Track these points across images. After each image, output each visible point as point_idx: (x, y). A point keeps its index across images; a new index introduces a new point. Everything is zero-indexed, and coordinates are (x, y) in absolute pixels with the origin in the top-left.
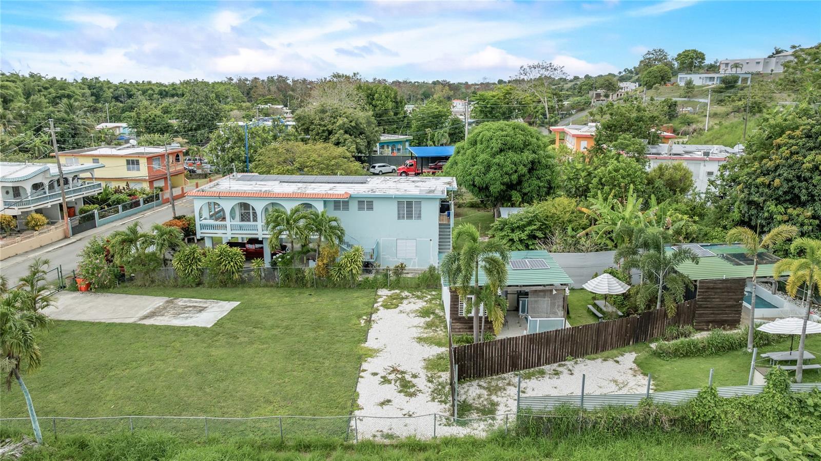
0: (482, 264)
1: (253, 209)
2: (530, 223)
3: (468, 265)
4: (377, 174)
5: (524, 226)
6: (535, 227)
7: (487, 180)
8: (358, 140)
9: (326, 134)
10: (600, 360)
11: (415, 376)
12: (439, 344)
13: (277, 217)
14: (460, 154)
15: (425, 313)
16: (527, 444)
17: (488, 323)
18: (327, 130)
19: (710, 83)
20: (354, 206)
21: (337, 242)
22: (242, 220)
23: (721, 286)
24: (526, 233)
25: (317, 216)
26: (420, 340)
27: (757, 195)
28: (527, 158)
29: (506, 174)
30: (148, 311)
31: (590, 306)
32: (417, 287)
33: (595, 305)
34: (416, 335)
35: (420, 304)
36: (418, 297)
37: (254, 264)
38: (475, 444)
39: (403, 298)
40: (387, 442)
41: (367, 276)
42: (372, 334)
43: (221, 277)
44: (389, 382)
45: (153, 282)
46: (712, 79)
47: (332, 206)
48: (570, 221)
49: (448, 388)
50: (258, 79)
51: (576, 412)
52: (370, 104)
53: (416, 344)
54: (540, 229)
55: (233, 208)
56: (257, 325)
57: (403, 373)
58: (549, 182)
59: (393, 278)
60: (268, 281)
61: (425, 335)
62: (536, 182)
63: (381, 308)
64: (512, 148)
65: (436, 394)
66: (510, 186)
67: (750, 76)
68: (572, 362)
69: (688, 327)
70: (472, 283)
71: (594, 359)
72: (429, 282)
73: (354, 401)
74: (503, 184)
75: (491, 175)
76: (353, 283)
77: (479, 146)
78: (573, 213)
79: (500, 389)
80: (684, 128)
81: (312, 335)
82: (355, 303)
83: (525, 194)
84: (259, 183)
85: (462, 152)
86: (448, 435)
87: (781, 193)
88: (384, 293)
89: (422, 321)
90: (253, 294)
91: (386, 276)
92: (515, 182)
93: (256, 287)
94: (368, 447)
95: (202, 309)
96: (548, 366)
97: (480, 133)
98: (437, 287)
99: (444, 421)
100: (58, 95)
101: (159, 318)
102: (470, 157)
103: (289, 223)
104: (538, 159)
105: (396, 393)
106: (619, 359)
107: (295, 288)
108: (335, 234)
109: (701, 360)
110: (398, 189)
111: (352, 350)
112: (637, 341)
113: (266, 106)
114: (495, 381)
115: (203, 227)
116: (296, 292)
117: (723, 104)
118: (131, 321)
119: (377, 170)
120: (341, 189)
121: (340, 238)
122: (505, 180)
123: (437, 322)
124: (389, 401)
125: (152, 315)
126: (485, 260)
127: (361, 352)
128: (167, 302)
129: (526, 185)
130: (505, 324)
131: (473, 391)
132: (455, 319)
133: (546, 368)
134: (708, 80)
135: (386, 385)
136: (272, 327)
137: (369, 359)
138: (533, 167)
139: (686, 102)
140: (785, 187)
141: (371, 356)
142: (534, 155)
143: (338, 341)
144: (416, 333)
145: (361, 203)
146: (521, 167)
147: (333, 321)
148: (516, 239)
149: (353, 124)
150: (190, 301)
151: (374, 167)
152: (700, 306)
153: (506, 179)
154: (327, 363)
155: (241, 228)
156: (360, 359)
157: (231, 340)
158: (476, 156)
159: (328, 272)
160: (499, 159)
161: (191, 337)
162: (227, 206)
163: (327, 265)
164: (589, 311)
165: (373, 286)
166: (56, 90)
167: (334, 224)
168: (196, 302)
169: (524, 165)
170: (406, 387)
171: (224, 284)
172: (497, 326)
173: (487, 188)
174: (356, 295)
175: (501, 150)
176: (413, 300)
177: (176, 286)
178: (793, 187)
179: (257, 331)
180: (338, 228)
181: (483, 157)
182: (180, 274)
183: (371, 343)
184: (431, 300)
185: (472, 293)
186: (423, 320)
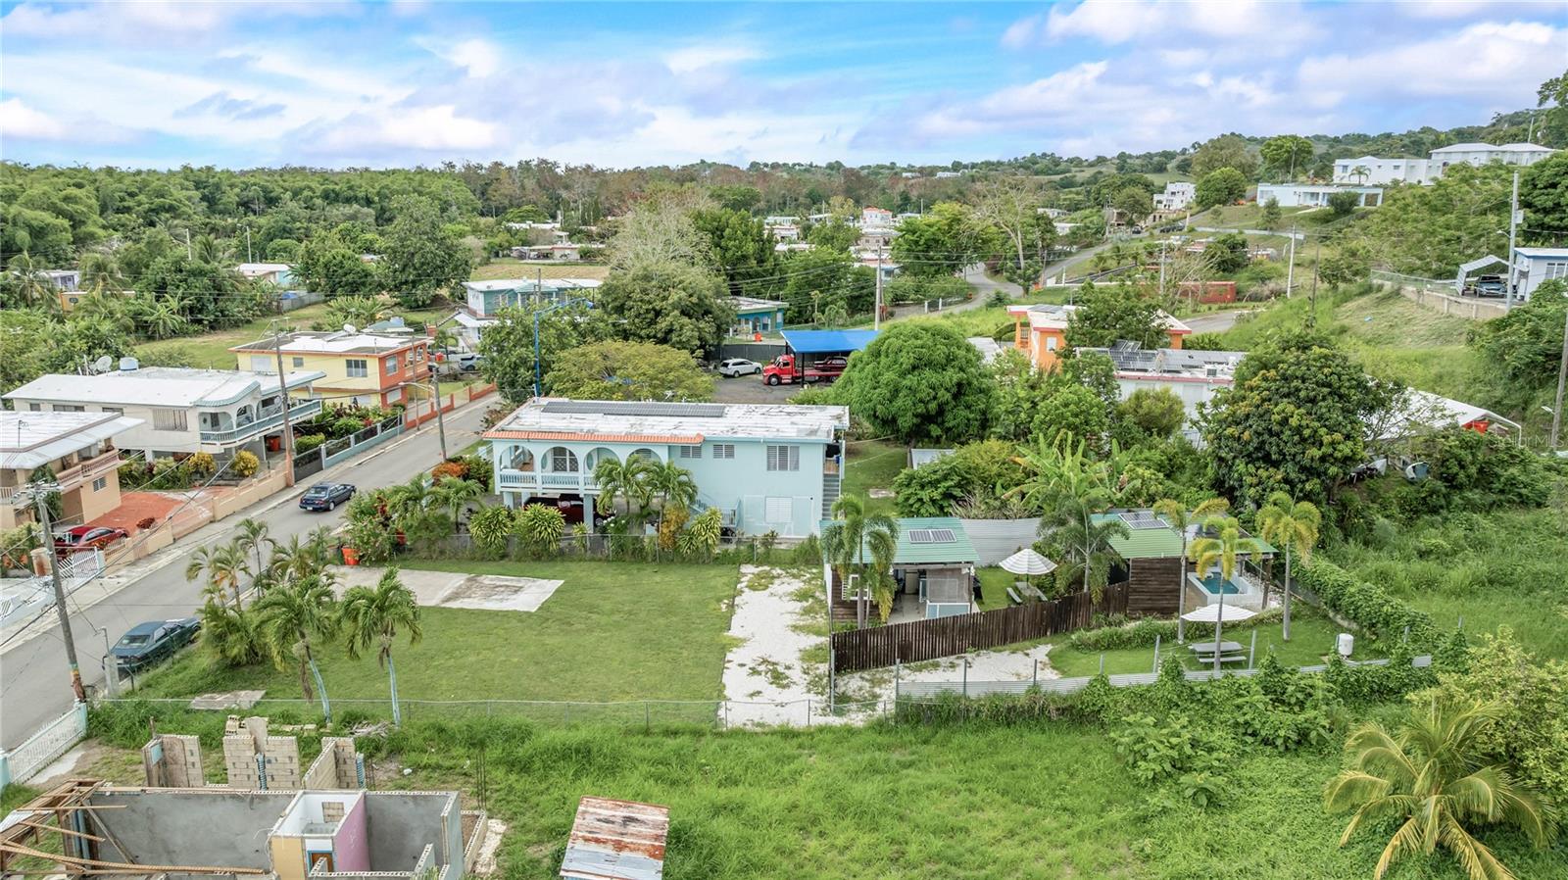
0: (866, 538)
1: (571, 454)
2: (945, 478)
3: (852, 541)
4: (733, 377)
5: (938, 481)
6: (952, 483)
7: (893, 410)
8: (702, 325)
9: (651, 315)
10: (1007, 652)
11: (788, 668)
12: (819, 633)
13: (611, 471)
14: (857, 369)
15: (802, 596)
16: (905, 731)
17: (875, 607)
18: (654, 309)
19: (1312, 203)
20: (708, 452)
21: (686, 501)
22: (555, 469)
23: (1158, 566)
24: (940, 490)
25: (662, 468)
26: (795, 628)
27: (1227, 449)
28: (951, 380)
29: (921, 401)
30: (449, 592)
31: (1010, 590)
32: (793, 563)
33: (1016, 589)
34: (790, 623)
35: (797, 585)
36: (794, 576)
37: (575, 530)
38: (851, 731)
39: (773, 577)
40: (758, 730)
41: (726, 546)
42: (736, 621)
43: (533, 548)
44: (759, 673)
45: (442, 552)
46: (1314, 195)
47: (679, 452)
48: (1000, 475)
49: (825, 680)
50: (501, 164)
51: (957, 699)
52: (717, 245)
53: (790, 633)
54: (958, 485)
55: (545, 456)
56: (592, 609)
57: (774, 664)
58: (984, 413)
59: (761, 550)
60: (592, 552)
61: (801, 623)
62: (963, 414)
63: (746, 590)
64: (929, 364)
65: (814, 685)
66: (927, 418)
67: (1380, 191)
68: (974, 655)
69: (1119, 616)
70: (856, 560)
71: (1000, 651)
72: (807, 556)
73: (721, 691)
74: (916, 416)
75: (899, 402)
76: (709, 557)
77: (883, 360)
78: (1004, 464)
79: (885, 682)
80: (1255, 288)
81: (662, 621)
82: (712, 583)
83: (949, 429)
84: (574, 415)
85: (860, 366)
86: (823, 723)
87: (1251, 449)
88: (749, 570)
89: (798, 606)
90: (581, 571)
91: (752, 547)
92: (933, 413)
93: (580, 560)
94: (738, 733)
95: (518, 590)
96: (945, 658)
97: (886, 339)
98: (819, 563)
99: (820, 711)
100: (153, 207)
101: (466, 600)
102: (870, 377)
103: (627, 475)
104: (967, 379)
105: (767, 685)
106: (1031, 651)
107: (632, 563)
108: (685, 492)
109: (1125, 653)
110: (768, 428)
111: (713, 639)
112: (1055, 631)
113: (524, 226)
114: (880, 673)
115: (503, 479)
116: (634, 569)
117: (1328, 242)
118: (432, 603)
119: (731, 370)
120: (691, 428)
121: (691, 498)
122: (919, 411)
123: (817, 607)
124: (759, 692)
125: (455, 596)
126: (870, 534)
127: (724, 642)
128: (469, 580)
129: (949, 416)
130: (893, 611)
131: (854, 683)
132: (837, 603)
133: (942, 660)
134: (1309, 197)
135: (756, 677)
136: (612, 612)
137: (734, 649)
138: (960, 390)
139: (1265, 238)
140: (1255, 442)
141: (737, 646)
142: (961, 374)
143: (695, 629)
144: (791, 620)
145: (717, 447)
146: (941, 392)
147: (687, 605)
148: (926, 499)
149: (694, 300)
150: (499, 580)
151: (726, 365)
152: (1135, 591)
153: (921, 409)
154: (685, 653)
155: (554, 481)
156: (724, 649)
157: (564, 627)
158: (879, 374)
159: (675, 543)
160: (910, 380)
161: (514, 623)
162: (539, 451)
163: (674, 533)
164: (1008, 595)
165: (734, 561)
166: (149, 197)
167: (683, 478)
168: (507, 580)
169: (946, 389)
170: (778, 678)
171: (537, 557)
172: (884, 611)
173: (894, 420)
174: (713, 572)
175: (914, 368)
176: (786, 579)
177: (473, 559)
178: (1263, 442)
179: (594, 616)
180: (688, 484)
181: (888, 376)
182: (479, 543)
183: (735, 631)
184: (810, 580)
185: (855, 572)
186: (799, 604)
